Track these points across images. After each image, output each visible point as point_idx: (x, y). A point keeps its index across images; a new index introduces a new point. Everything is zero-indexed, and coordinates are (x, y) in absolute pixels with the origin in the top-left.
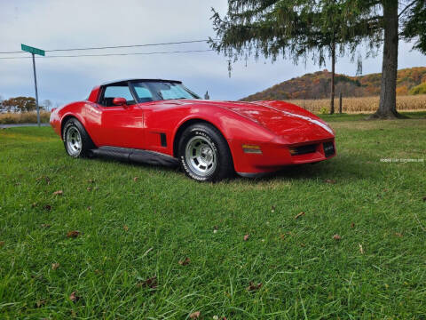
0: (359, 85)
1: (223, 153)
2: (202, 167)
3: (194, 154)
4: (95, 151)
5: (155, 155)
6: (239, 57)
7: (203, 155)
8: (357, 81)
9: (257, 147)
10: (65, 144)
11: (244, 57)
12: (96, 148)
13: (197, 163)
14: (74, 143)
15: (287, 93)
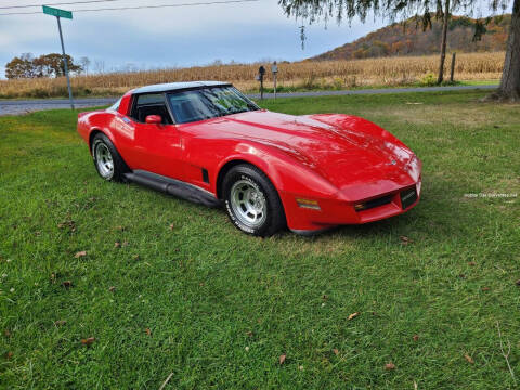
1: (274, 205)
2: (250, 215)
3: (241, 199)
4: (129, 176)
6: (316, 17)
7: (252, 203)
9: (315, 203)
10: (96, 162)
11: (323, 17)
12: (131, 172)
13: (245, 209)
14: (105, 161)
15: (386, 43)
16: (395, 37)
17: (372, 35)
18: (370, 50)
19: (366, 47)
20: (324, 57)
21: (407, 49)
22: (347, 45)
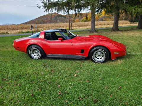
0: (66, 18)
2: (98, 59)
3: (95, 55)
5: (77, 56)
8: (65, 17)
13: (96, 58)
15: (44, 20)
16: (45, 19)
17: (39, 18)
18: (39, 22)
19: (38, 21)
20: (26, 23)
21: (49, 22)
22: (32, 20)
